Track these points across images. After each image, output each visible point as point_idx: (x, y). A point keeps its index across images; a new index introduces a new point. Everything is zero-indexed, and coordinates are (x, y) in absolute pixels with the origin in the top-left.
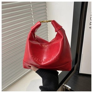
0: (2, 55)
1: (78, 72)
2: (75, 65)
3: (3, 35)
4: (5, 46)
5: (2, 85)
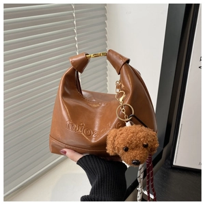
0: (4, 120)
1: (169, 162)
2: (164, 147)
3: (6, 77)
4: (10, 101)
5: (5, 185)
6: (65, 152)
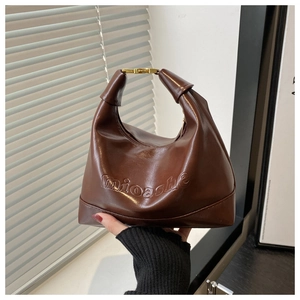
1: (254, 239)
2: (245, 215)
6: (101, 219)
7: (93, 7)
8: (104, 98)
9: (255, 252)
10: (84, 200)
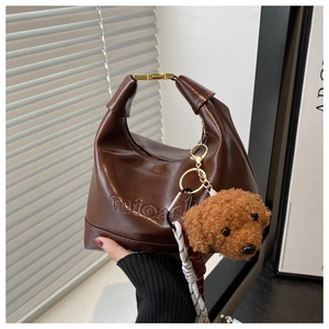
1: (272, 268)
7: (94, 8)
8: (111, 108)
9: (274, 283)
10: (90, 223)
